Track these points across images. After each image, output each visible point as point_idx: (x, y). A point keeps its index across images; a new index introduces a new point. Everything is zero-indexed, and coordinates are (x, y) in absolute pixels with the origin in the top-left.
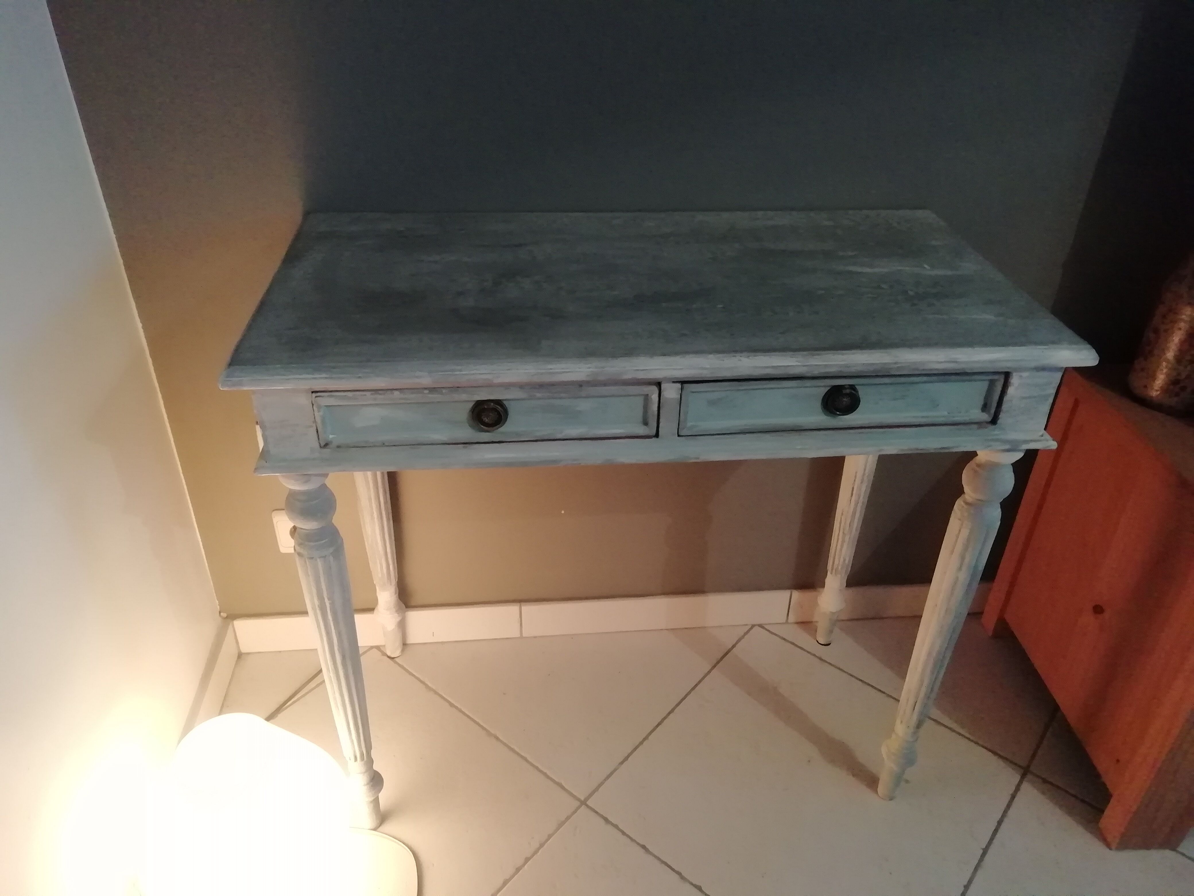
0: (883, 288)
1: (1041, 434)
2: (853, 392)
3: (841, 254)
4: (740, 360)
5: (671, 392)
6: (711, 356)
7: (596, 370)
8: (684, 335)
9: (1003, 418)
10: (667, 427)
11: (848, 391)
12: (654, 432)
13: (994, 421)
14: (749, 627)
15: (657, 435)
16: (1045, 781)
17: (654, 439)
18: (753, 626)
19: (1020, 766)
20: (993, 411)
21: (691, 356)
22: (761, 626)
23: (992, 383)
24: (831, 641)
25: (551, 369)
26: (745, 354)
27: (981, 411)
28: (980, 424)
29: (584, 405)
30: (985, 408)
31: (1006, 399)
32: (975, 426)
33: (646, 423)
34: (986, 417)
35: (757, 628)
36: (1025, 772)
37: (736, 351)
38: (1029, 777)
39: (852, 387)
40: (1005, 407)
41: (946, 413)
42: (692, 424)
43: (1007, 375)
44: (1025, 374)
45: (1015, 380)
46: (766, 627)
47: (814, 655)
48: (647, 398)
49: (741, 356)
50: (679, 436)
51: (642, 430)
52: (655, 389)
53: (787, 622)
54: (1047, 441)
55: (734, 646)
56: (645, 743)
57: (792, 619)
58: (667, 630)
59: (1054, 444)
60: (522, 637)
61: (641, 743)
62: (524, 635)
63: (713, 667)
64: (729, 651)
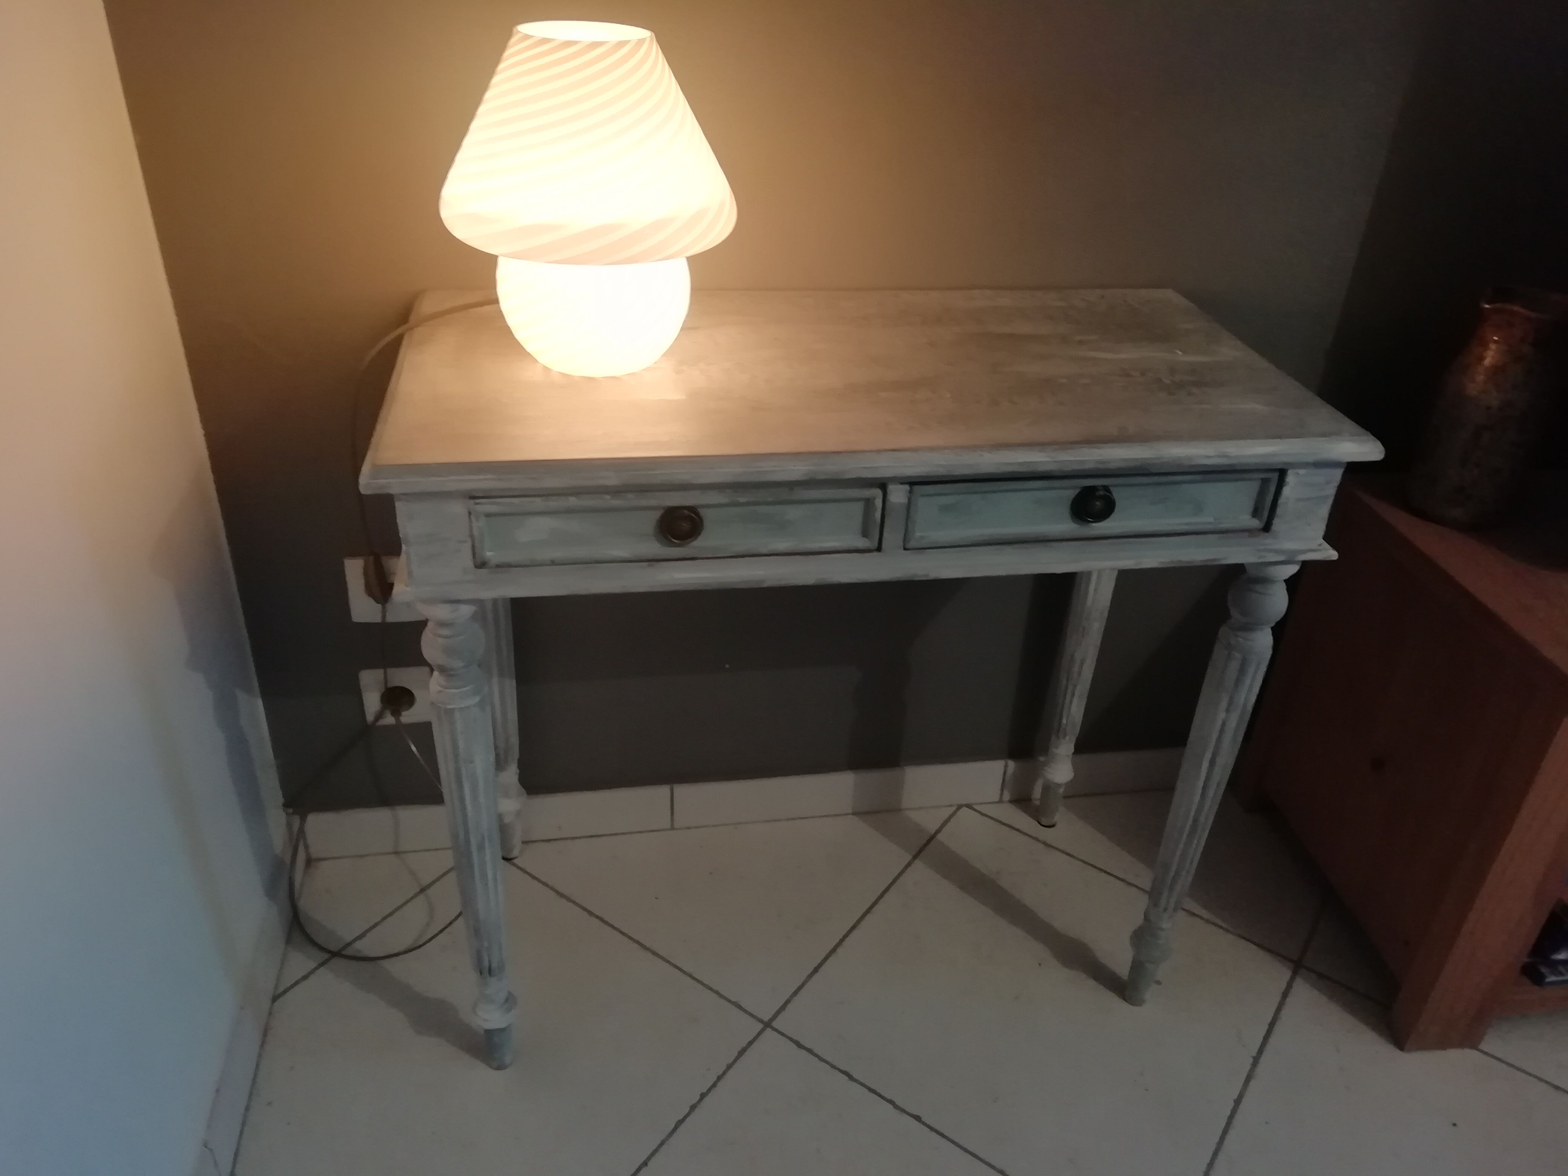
0: (1134, 377)
1: (1319, 543)
2: (1108, 494)
3: (1079, 338)
5: (898, 495)
7: (814, 468)
9: (1277, 524)
10: (892, 537)
11: (1102, 493)
12: (875, 544)
13: (1267, 528)
14: (955, 808)
15: (879, 549)
16: (1321, 976)
17: (875, 554)
18: (960, 807)
19: (1291, 961)
20: (1266, 514)
22: (969, 806)
23: (1265, 482)
24: (1057, 821)
27: (1250, 517)
28: (1250, 532)
29: (792, 513)
30: (1256, 513)
31: (1281, 501)
32: (1246, 534)
33: (865, 534)
34: (1256, 523)
35: (965, 809)
36: (1297, 966)
38: (1300, 971)
39: (1106, 488)
40: (1279, 511)
41: (1211, 520)
42: (922, 533)
43: (1282, 473)
44: (1302, 472)
45: (1290, 478)
46: (975, 807)
47: (1036, 839)
48: (868, 503)
50: (905, 549)
51: (862, 543)
52: (878, 493)
53: (1001, 801)
54: (1327, 550)
55: (938, 831)
56: (840, 950)
57: (1007, 796)
58: (854, 814)
59: (1333, 555)
60: (673, 828)
61: (833, 950)
62: (676, 825)
63: (915, 857)
64: (933, 837)
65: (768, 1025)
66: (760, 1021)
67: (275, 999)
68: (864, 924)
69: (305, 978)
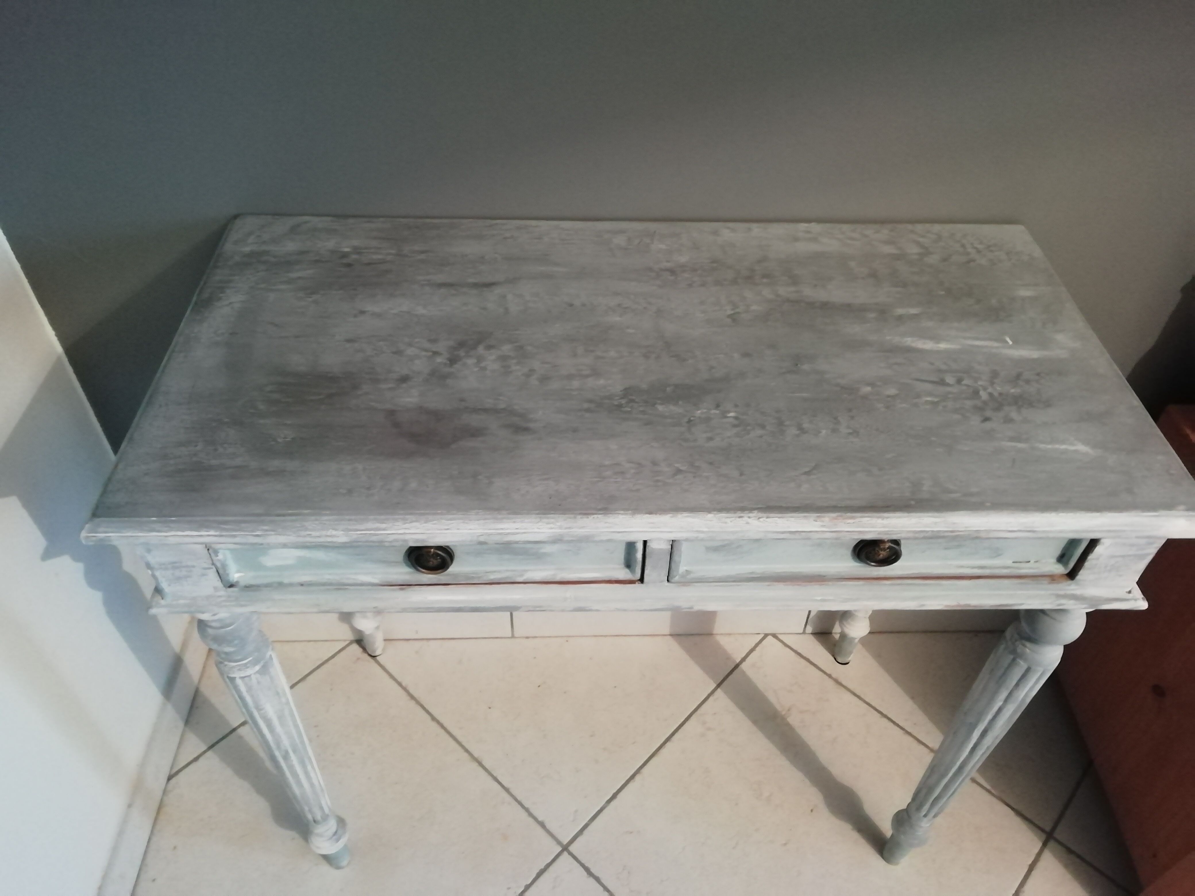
0: (948, 385)
1: (1129, 589)
2: (894, 545)
3: (900, 311)
4: (748, 523)
5: (659, 543)
6: (710, 516)
7: (560, 531)
8: (679, 471)
9: (1082, 574)
10: (655, 573)
11: (887, 544)
12: (638, 576)
13: (1072, 575)
14: (762, 636)
15: (642, 580)
16: (1069, 851)
17: (638, 585)
18: (766, 635)
19: (1042, 830)
20: (1071, 565)
21: (685, 514)
22: (774, 636)
23: (1075, 540)
24: (850, 660)
25: (502, 529)
26: (755, 513)
27: (1055, 561)
28: (1052, 578)
30: (1062, 558)
32: (1046, 580)
33: (627, 568)
34: (1060, 569)
35: (770, 637)
36: (1048, 837)
37: (743, 509)
38: (1052, 844)
39: (894, 541)
40: (1088, 565)
41: (1009, 563)
43: (1093, 542)
46: (780, 637)
47: (830, 676)
49: (749, 517)
50: (669, 581)
53: (804, 632)
54: (1136, 600)
55: (743, 660)
56: (638, 777)
57: (809, 629)
58: (671, 635)
59: (1143, 605)
60: (513, 636)
61: (633, 777)
62: (516, 635)
63: (719, 685)
64: (737, 666)
65: (565, 848)
66: (559, 843)
67: (170, 778)
68: (663, 751)
69: (196, 759)
